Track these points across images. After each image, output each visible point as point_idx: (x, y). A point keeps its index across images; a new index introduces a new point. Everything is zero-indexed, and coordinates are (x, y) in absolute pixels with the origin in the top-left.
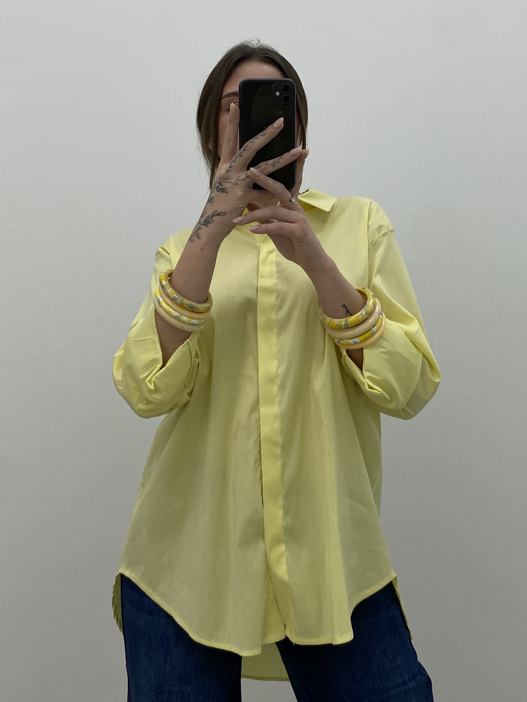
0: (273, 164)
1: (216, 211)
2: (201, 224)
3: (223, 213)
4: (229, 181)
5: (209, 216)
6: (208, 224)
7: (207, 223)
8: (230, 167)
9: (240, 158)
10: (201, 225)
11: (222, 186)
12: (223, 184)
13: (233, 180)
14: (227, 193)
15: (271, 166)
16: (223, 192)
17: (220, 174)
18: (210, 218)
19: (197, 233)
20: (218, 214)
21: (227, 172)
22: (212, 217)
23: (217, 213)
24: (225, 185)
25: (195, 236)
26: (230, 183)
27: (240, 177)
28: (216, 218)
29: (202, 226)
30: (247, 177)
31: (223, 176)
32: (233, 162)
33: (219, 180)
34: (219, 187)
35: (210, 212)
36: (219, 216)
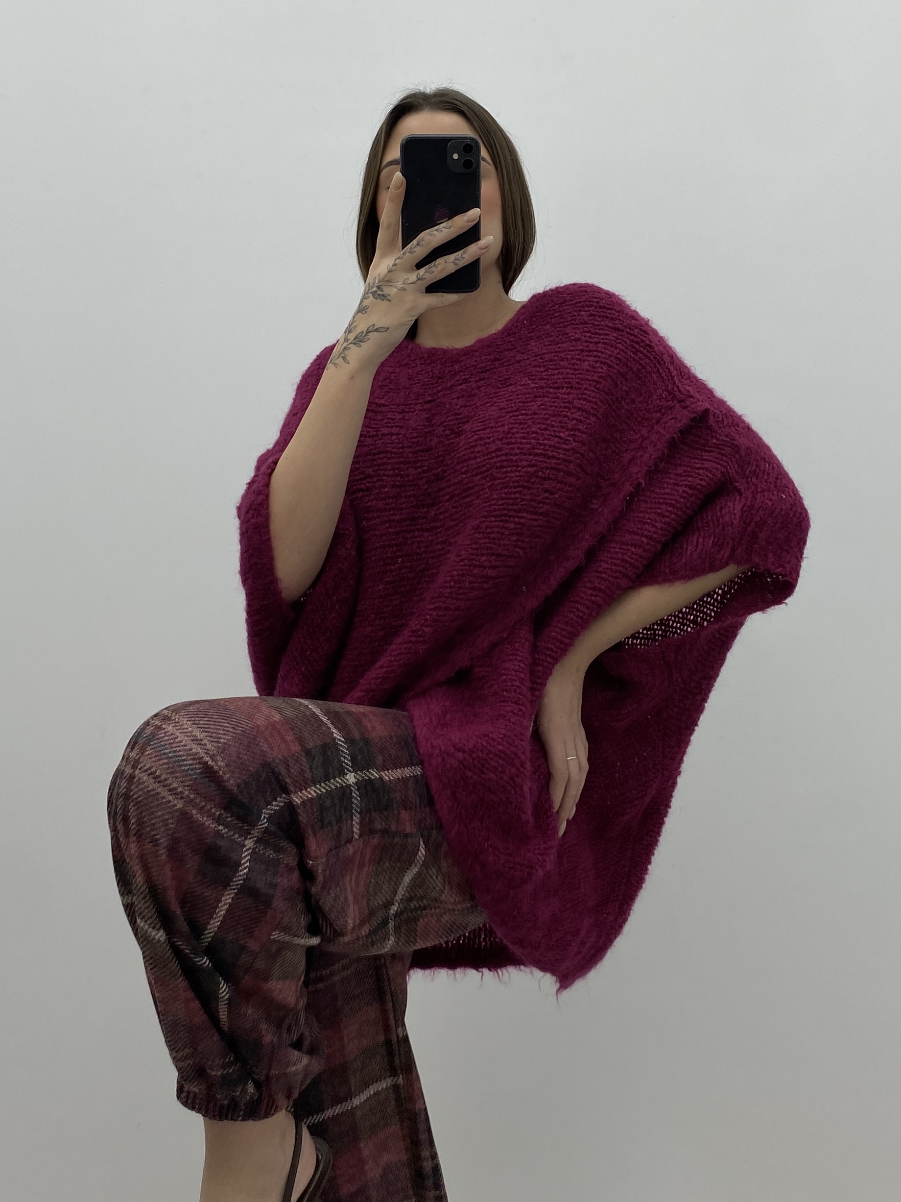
0: (456, 261)
1: (374, 325)
2: (349, 342)
3: (384, 328)
4: (392, 284)
5: (363, 332)
6: (361, 344)
7: (360, 341)
8: (395, 265)
9: (410, 254)
10: (351, 343)
11: (382, 291)
12: (383, 287)
13: (400, 285)
14: (390, 301)
15: (453, 264)
16: (383, 300)
17: (379, 274)
18: (364, 334)
19: (342, 355)
20: (376, 330)
21: (390, 271)
22: (366, 334)
23: (374, 329)
24: (387, 290)
25: (341, 359)
26: (396, 287)
27: (408, 279)
28: (371, 335)
29: (351, 346)
30: (418, 280)
31: (384, 277)
32: (399, 258)
33: (377, 282)
34: (377, 293)
35: (362, 327)
36: (378, 333)
